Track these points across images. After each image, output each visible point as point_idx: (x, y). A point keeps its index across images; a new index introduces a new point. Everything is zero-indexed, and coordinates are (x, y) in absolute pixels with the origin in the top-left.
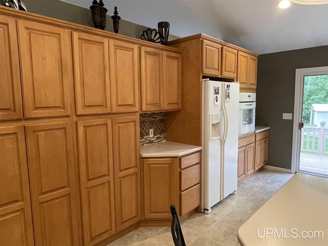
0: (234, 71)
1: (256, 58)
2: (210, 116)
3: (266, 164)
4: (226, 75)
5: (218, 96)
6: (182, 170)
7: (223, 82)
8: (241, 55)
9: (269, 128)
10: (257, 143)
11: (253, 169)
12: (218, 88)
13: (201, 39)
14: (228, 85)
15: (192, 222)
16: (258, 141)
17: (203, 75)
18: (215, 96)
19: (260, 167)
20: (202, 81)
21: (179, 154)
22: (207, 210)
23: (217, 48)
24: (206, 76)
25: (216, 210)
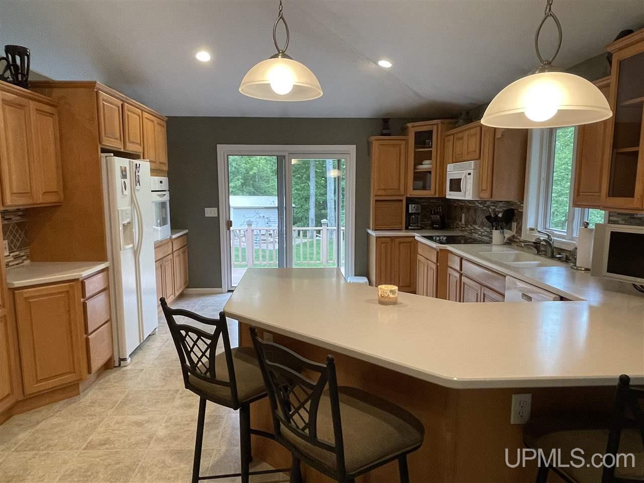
0: (139, 142)
1: (165, 124)
2: (120, 212)
3: (187, 287)
4: (131, 148)
5: (126, 180)
6: (87, 300)
7: (131, 160)
8: (146, 118)
9: (186, 231)
10: (175, 254)
11: (173, 294)
12: (125, 168)
13: (96, 90)
14: (136, 164)
15: (107, 382)
16: (176, 251)
17: (103, 147)
18: (123, 180)
19: (180, 291)
20: (101, 157)
21: (81, 275)
22: (125, 360)
23: (116, 106)
24: (108, 149)
25: (136, 358)
